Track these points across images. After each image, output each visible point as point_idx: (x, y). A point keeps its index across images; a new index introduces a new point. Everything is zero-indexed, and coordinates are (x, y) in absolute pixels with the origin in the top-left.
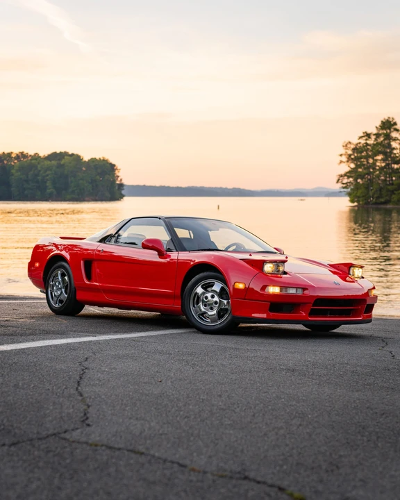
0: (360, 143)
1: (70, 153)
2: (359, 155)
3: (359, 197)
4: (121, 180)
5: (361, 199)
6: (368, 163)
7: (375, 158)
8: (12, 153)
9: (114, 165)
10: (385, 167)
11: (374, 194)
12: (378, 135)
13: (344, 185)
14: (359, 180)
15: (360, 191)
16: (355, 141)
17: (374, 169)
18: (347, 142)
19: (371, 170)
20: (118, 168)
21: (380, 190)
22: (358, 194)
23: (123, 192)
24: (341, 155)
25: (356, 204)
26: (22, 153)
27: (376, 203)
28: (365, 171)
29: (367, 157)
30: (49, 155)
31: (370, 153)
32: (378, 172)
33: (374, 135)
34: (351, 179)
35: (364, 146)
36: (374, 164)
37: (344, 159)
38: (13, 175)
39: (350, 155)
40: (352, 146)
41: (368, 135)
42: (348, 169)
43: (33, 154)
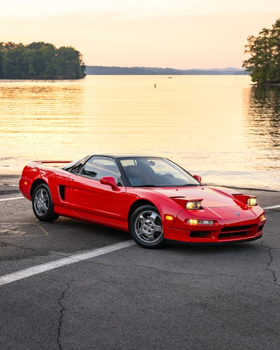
0: (260, 37)
1: (46, 43)
2: (260, 46)
3: (258, 78)
4: (83, 63)
5: (260, 79)
6: (266, 52)
7: (271, 48)
8: (3, 43)
9: (79, 52)
10: (278, 55)
11: (270, 75)
12: (273, 31)
13: (248, 69)
14: (259, 65)
15: (259, 73)
16: (257, 35)
17: (270, 56)
18: (251, 36)
19: (268, 58)
20: (82, 54)
21: (275, 73)
22: (258, 76)
23: (85, 72)
24: (246, 46)
25: (256, 83)
26: (10, 43)
27: (271, 82)
28: (264, 59)
29: (265, 48)
30: (30, 45)
31: (268, 45)
32: (273, 59)
33: (271, 31)
34: (253, 64)
35: (263, 39)
36: (270, 53)
37: (248, 49)
38: (4, 59)
39: (253, 46)
40: (255, 40)
41: (266, 31)
42: (251, 57)
43: (18, 44)
